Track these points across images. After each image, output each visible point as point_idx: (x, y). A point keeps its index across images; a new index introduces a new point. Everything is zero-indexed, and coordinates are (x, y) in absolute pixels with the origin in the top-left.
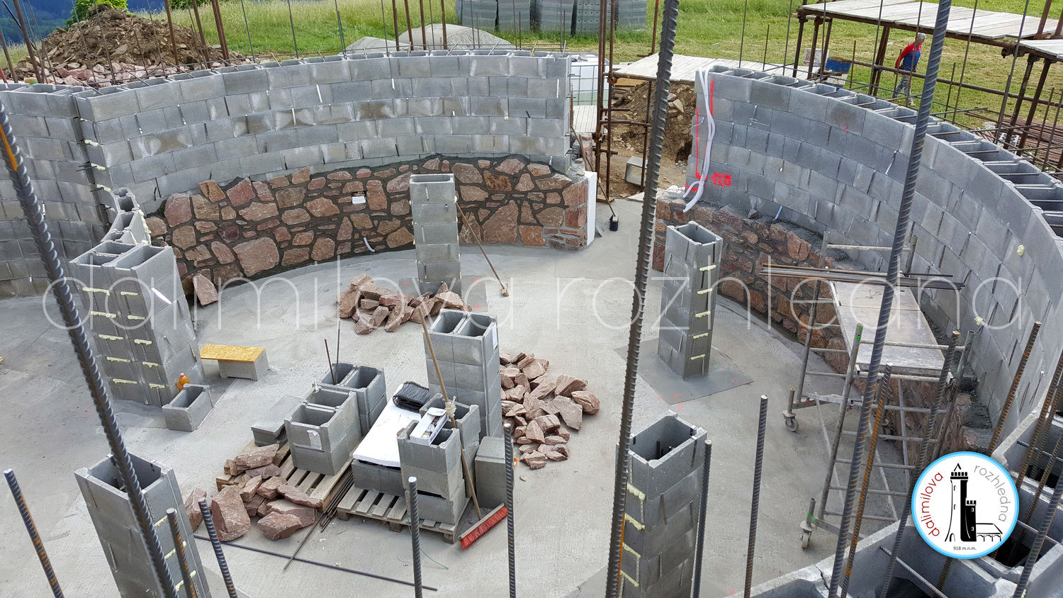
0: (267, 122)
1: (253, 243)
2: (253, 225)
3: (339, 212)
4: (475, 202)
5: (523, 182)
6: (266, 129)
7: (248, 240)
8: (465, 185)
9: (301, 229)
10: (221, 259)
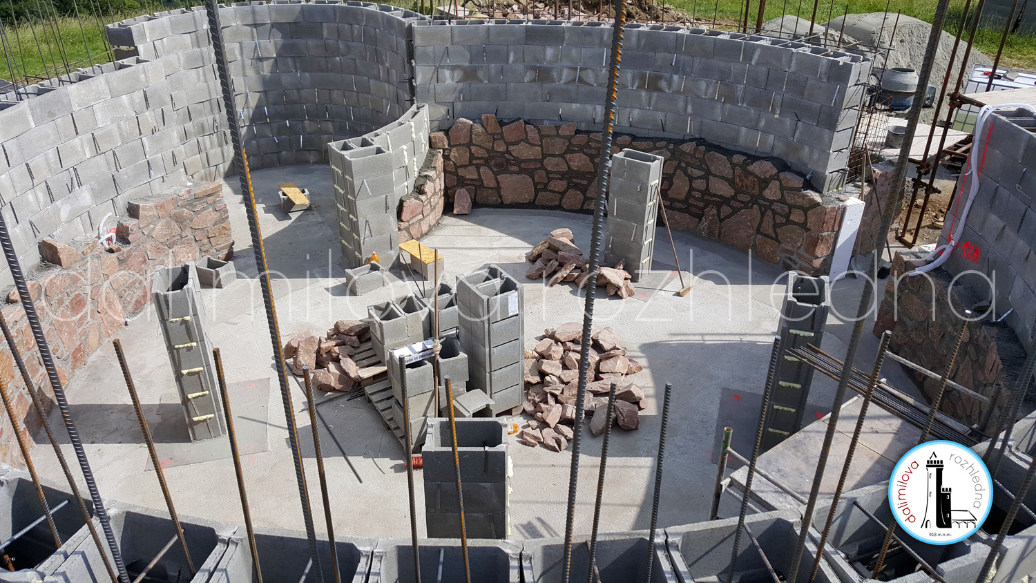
0: (555, 74)
1: (515, 176)
2: (518, 161)
3: (593, 171)
4: (721, 196)
5: (771, 189)
6: (552, 80)
7: (512, 173)
8: (715, 176)
9: (559, 176)
10: (485, 182)
